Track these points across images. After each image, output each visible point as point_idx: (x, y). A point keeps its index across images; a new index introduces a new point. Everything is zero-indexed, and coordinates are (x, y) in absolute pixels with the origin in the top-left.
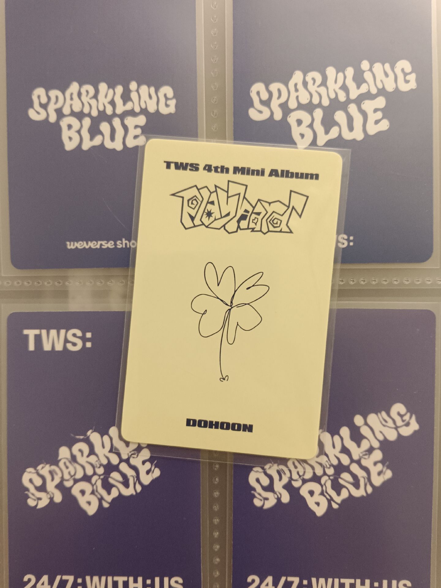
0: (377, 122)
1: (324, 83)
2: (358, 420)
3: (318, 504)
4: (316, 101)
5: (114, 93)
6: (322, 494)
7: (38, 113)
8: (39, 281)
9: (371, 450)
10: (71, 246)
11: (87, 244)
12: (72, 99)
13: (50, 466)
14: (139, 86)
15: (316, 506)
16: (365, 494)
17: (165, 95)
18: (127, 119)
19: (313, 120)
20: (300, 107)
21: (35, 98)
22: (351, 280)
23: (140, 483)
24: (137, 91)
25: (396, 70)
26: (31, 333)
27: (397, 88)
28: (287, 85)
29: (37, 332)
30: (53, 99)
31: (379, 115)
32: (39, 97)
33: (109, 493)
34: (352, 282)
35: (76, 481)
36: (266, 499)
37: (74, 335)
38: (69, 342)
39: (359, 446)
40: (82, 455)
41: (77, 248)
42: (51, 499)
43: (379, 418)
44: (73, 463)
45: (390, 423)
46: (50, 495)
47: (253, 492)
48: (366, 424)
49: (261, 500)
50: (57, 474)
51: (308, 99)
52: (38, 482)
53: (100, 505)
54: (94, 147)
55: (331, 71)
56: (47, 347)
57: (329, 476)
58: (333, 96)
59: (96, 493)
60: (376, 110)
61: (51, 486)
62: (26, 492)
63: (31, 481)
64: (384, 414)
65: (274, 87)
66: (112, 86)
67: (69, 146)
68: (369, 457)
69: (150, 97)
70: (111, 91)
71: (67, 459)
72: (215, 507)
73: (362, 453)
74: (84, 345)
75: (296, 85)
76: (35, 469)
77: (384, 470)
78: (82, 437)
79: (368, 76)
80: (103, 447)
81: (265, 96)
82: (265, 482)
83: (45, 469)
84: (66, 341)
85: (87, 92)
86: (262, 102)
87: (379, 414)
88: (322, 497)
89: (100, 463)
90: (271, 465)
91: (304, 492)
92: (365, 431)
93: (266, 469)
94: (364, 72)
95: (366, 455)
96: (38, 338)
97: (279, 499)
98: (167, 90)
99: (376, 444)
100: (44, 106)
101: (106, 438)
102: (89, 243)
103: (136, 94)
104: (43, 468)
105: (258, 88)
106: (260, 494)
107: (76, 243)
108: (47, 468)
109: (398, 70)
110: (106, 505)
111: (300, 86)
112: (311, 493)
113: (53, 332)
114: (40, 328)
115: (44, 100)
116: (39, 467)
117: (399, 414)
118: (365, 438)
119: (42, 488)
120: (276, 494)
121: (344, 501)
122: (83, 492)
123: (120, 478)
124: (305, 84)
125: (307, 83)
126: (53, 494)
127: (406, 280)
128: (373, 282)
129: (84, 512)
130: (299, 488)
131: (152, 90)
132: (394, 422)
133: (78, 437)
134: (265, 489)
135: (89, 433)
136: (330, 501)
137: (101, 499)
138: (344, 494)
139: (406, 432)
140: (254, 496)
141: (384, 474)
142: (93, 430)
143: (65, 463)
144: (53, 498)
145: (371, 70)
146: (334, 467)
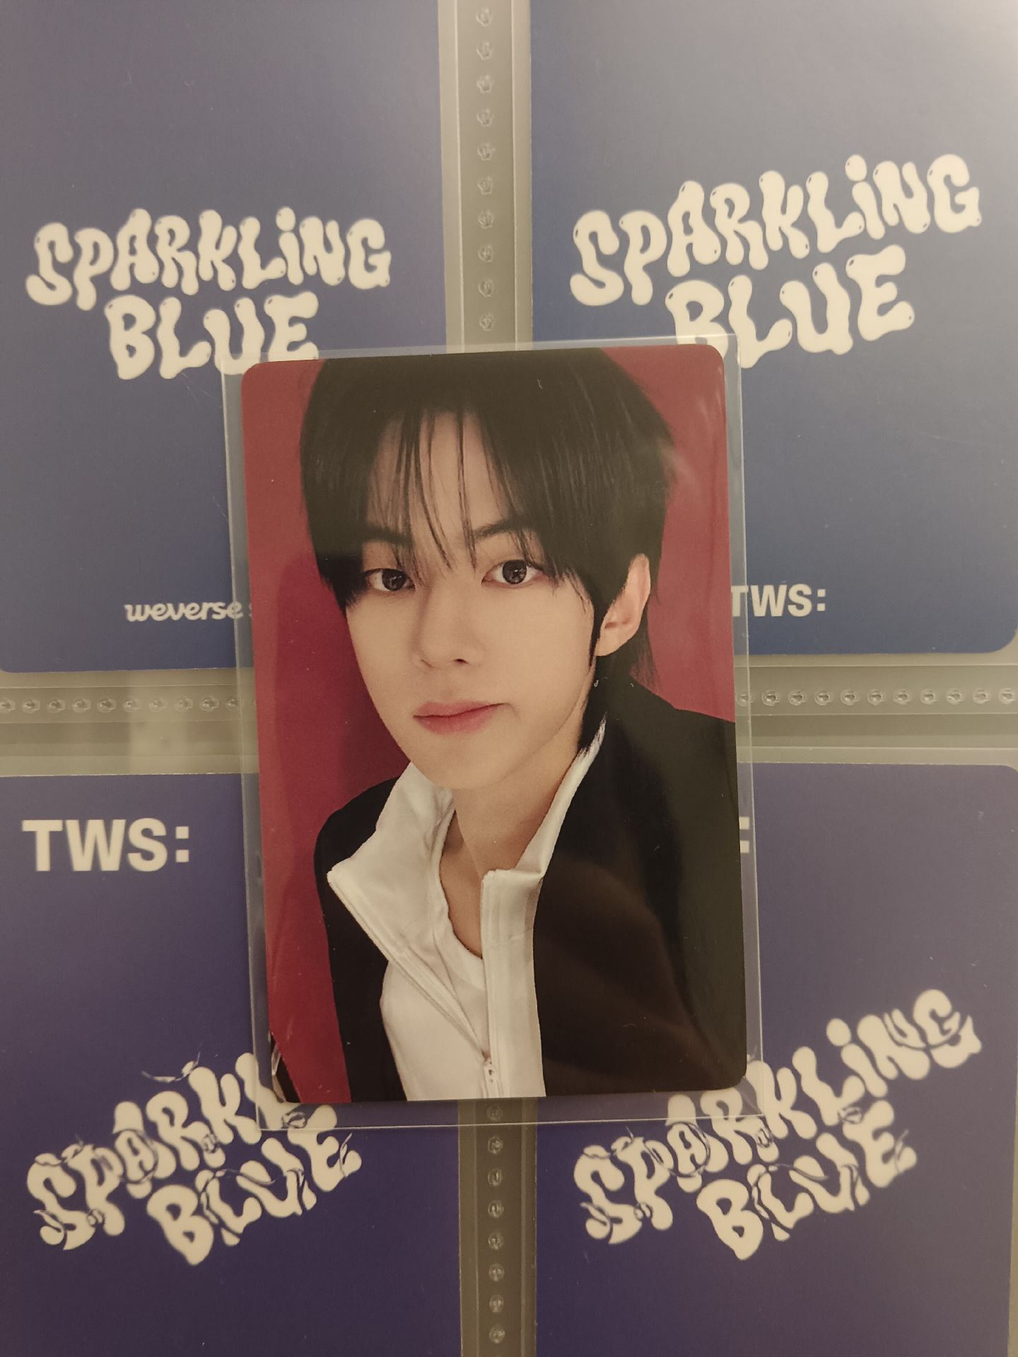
0: (884, 309)
1: (755, 213)
2: (837, 1031)
3: (740, 1231)
4: (735, 256)
5: (239, 237)
6: (750, 1206)
7: (51, 286)
8: (59, 701)
9: (866, 1102)
10: (136, 614)
11: (176, 609)
12: (133, 251)
13: (94, 1148)
14: (299, 220)
15: (736, 1235)
16: (851, 1207)
17: (365, 242)
18: (270, 302)
19: (728, 303)
20: (697, 271)
21: (41, 248)
22: (821, 694)
23: (314, 1188)
24: (296, 231)
25: (930, 179)
26: (42, 829)
27: (933, 227)
28: (664, 218)
29: (56, 825)
30: (87, 253)
31: (890, 291)
32: (52, 246)
33: (238, 1212)
34: (822, 699)
35: (157, 1184)
36: (617, 1221)
37: (147, 833)
38: (136, 850)
39: (838, 1092)
40: (172, 1122)
41: (150, 617)
42: (99, 1227)
43: (886, 1026)
44: (149, 1142)
45: (913, 1038)
46: (95, 1217)
47: (584, 1205)
48: (855, 1040)
49: (604, 1224)
50: (110, 1168)
51: (715, 252)
52: (66, 1187)
53: (218, 1239)
54: (188, 371)
55: (771, 183)
56: (81, 862)
57: (766, 1165)
58: (776, 244)
59: (207, 1213)
60: (881, 280)
61: (97, 1196)
62: (37, 1212)
63: (48, 1184)
64: (898, 1015)
65: (633, 221)
66: (232, 218)
67: (129, 368)
68: (862, 1119)
69: (328, 246)
70: (230, 232)
71: (134, 1131)
72: (494, 1240)
73: (844, 1109)
74: (171, 856)
75: (686, 216)
76: (58, 1156)
77: (898, 1149)
78: (169, 1079)
79: (861, 193)
80: (223, 1102)
81: (610, 244)
82: (614, 1179)
83: (82, 1157)
84: (128, 847)
85: (172, 233)
86: (604, 260)
87: (887, 1017)
88: (750, 1215)
89: (214, 1141)
90: (628, 1139)
91: (707, 1203)
92: (853, 1056)
93: (615, 1150)
94: (854, 183)
95: (855, 1113)
96: (59, 842)
97: (646, 1221)
98: (369, 230)
99: (879, 1088)
100: (66, 270)
101: (228, 1081)
102: (181, 605)
103: (292, 237)
104: (76, 1153)
105: (594, 222)
106: (601, 1211)
107: (147, 607)
108: (88, 1153)
109: (936, 180)
110: (231, 1240)
111: (697, 220)
112: (725, 1205)
113: (96, 827)
114: (64, 817)
115: (65, 254)
116: (68, 1152)
117: (934, 1015)
118: (853, 1073)
119: (76, 1202)
120: (640, 1208)
121: (801, 1223)
122: (175, 1210)
123: (265, 1177)
124: (709, 214)
125: (713, 212)
126: (103, 1216)
127: (953, 693)
128: (875, 699)
129: (179, 1257)
130: (696, 1194)
131: (333, 227)
132: (923, 1034)
133: (160, 1079)
134: (613, 1197)
135: (187, 1069)
136: (769, 1222)
137: (219, 1227)
138: (803, 1206)
139: (951, 1058)
140: (588, 1215)
141: (899, 1157)
142: (197, 1063)
143: (130, 1142)
144: (103, 1223)
145: (869, 179)
146: (779, 1143)
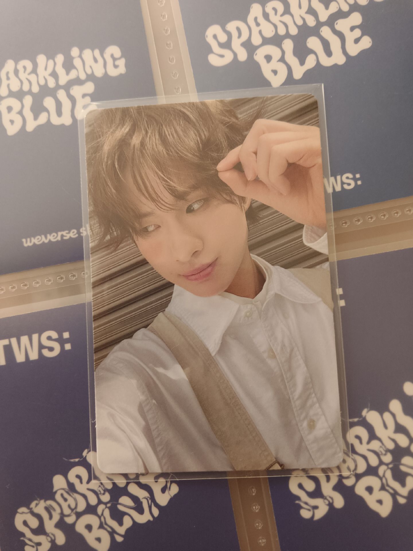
0: (357, 41)
1: (287, 11)
2: (409, 388)
3: (380, 502)
4: (282, 31)
6: (383, 488)
13: (45, 501)
14: (81, 51)
15: (378, 505)
17: (112, 56)
18: (72, 89)
19: (283, 52)
20: (266, 41)
23: (157, 505)
24: (80, 57)
27: (371, 1)
28: (245, 22)
29: (6, 342)
31: (357, 33)
33: (121, 523)
35: (79, 515)
36: (316, 508)
37: (49, 338)
38: (45, 347)
40: (81, 482)
42: (53, 542)
44: (71, 494)
46: (50, 537)
47: (297, 502)
49: (309, 510)
50: (54, 510)
51: (273, 31)
52: (34, 523)
53: (113, 539)
56: (20, 358)
57: (387, 465)
58: (300, 22)
59: (106, 526)
60: (352, 29)
61: (50, 526)
62: (22, 539)
63: (25, 523)
65: (232, 26)
66: (51, 56)
69: (96, 61)
70: (51, 61)
71: (63, 489)
74: (63, 347)
75: (256, 19)
76: (28, 507)
78: (77, 460)
81: (223, 38)
82: (310, 486)
83: (40, 506)
84: (41, 347)
85: (25, 67)
86: (221, 45)
88: (384, 493)
89: (103, 489)
91: (360, 490)
96: (8, 350)
97: (331, 505)
98: (113, 50)
103: (79, 60)
104: (37, 505)
105: (213, 31)
106: (306, 503)
108: (42, 504)
110: (119, 539)
111: (261, 20)
112: (370, 490)
113: (25, 339)
114: (9, 337)
116: (33, 505)
119: (40, 530)
120: (326, 499)
121: (411, 492)
122: (89, 528)
123: (131, 503)
124: (266, 16)
125: (268, 14)
126: (54, 535)
128: (396, 214)
130: (353, 487)
131: (97, 52)
133: (72, 460)
134: (311, 495)
135: (85, 453)
136: (394, 495)
137: (112, 533)
138: (411, 484)
140: (300, 507)
142: (89, 450)
143: (62, 495)
144: (55, 539)
146: (392, 452)
